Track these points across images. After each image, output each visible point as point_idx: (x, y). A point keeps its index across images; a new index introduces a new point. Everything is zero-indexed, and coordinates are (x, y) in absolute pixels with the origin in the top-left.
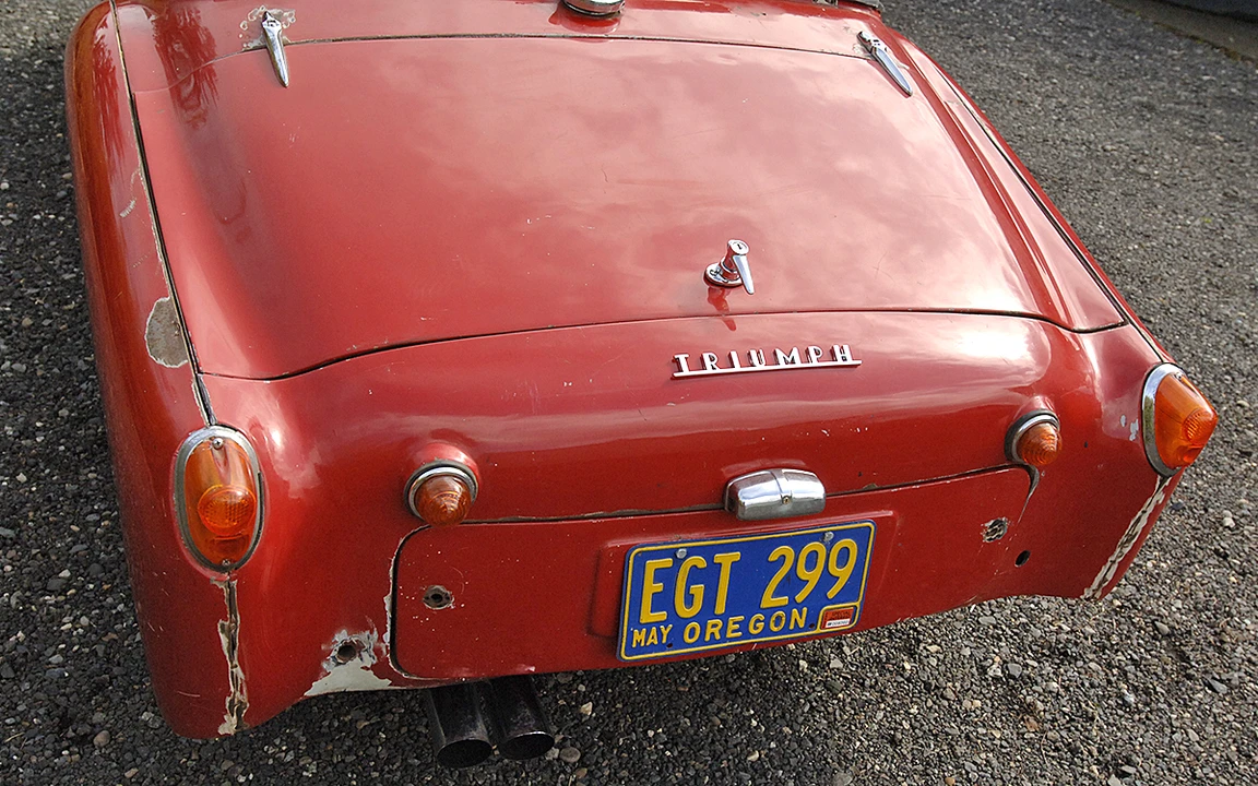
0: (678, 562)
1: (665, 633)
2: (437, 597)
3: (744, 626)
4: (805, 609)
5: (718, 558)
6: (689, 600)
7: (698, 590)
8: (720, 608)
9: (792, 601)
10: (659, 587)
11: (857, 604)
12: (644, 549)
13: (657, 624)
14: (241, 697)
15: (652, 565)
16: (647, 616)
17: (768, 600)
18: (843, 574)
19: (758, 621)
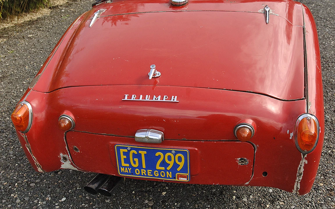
0: (129, 151)
1: (130, 170)
2: (76, 149)
3: (152, 173)
4: (171, 172)
5: (140, 152)
6: (134, 162)
7: (136, 160)
8: (144, 166)
9: (166, 169)
10: (125, 157)
11: (188, 174)
12: (118, 146)
13: (127, 167)
14: (38, 163)
15: (122, 151)
16: (123, 164)
17: (158, 167)
18: (181, 164)
19: (156, 173)
